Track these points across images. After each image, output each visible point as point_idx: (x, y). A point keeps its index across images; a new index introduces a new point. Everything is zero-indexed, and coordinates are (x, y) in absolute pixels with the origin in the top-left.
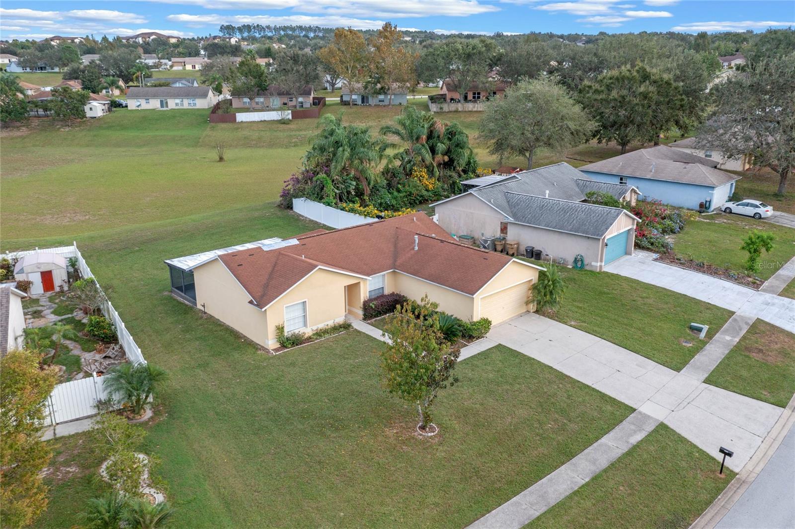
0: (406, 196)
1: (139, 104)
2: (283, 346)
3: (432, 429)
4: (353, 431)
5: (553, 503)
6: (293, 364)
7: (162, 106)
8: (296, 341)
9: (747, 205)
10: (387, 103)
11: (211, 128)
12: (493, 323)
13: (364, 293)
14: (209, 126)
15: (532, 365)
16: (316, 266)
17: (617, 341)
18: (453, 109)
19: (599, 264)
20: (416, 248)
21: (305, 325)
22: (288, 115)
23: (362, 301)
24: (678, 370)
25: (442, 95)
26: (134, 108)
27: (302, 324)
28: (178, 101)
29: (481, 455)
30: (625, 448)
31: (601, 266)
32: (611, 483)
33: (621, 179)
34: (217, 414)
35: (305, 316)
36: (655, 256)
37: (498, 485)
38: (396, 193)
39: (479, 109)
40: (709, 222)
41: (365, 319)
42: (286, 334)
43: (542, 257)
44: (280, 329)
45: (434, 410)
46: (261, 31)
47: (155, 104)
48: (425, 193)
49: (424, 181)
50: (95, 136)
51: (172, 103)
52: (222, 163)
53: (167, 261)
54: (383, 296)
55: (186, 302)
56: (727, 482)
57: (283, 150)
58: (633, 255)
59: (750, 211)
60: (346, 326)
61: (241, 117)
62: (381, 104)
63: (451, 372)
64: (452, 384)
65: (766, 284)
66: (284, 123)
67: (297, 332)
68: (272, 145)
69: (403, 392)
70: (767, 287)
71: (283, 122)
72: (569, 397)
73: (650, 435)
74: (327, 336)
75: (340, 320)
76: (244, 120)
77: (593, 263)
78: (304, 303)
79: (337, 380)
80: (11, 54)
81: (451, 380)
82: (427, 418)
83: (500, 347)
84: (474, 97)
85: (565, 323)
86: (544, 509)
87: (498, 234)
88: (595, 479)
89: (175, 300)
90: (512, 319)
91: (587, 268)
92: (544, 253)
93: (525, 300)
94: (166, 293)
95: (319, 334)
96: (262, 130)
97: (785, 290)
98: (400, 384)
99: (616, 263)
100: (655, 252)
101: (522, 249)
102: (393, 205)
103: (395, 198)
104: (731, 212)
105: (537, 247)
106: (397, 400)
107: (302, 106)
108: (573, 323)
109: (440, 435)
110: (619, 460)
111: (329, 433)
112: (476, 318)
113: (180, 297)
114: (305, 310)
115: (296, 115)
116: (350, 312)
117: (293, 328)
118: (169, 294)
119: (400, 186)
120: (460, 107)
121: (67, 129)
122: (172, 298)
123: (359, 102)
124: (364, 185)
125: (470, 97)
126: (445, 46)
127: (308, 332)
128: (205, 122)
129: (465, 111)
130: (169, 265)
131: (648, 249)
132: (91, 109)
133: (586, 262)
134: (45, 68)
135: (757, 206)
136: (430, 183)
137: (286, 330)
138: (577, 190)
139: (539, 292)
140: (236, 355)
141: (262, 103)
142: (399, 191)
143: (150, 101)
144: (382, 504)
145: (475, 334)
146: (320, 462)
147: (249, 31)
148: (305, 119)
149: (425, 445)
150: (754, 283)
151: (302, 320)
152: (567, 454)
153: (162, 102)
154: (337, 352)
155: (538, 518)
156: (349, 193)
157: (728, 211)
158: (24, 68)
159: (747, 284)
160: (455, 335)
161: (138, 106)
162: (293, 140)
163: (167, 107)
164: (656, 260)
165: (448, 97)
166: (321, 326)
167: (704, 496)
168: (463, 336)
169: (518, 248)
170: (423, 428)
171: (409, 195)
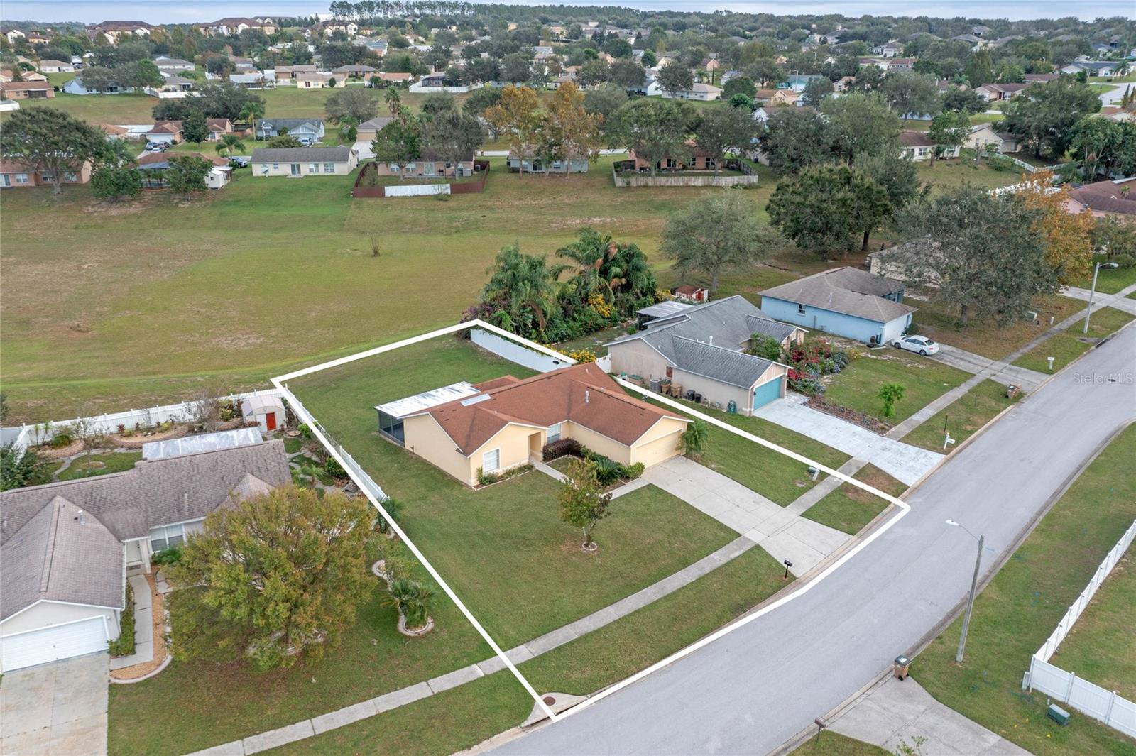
0: (582, 326)
1: (266, 169)
2: (482, 483)
3: (593, 547)
4: (539, 547)
5: (668, 592)
6: (491, 498)
7: (293, 172)
8: (491, 479)
9: (914, 341)
10: (563, 170)
11: (355, 204)
12: (646, 467)
13: (544, 441)
14: (353, 202)
15: (672, 501)
16: (507, 422)
17: (744, 482)
18: (642, 184)
19: (748, 410)
20: (587, 401)
21: (498, 467)
22: (446, 189)
23: (542, 446)
24: (784, 505)
25: (630, 161)
26: (260, 174)
27: (495, 466)
28: (312, 166)
29: (625, 564)
30: (725, 561)
31: (750, 412)
32: (709, 582)
33: (800, 307)
34: (442, 534)
35: (498, 461)
36: (806, 399)
37: (634, 582)
38: (571, 323)
39: (673, 184)
40: (874, 359)
41: (544, 461)
42: (484, 474)
43: (702, 400)
44: (480, 471)
45: (595, 533)
46: (387, 9)
47: (284, 169)
48: (600, 321)
49: (601, 307)
50: (221, 214)
51: (306, 169)
52: (378, 259)
53: (377, 407)
54: (559, 441)
55: (395, 443)
56: (788, 583)
57: (444, 237)
58: (786, 398)
59: (917, 348)
60: (529, 467)
61: (390, 191)
62: (557, 171)
63: (606, 508)
64: (606, 516)
65: (894, 429)
66: (442, 200)
67: (492, 472)
68: (430, 230)
69: (573, 521)
70: (894, 432)
71: (439, 198)
72: (695, 525)
73: (746, 552)
74: (515, 476)
75: (525, 462)
76: (394, 195)
77: (744, 409)
78: (498, 450)
79: (524, 511)
80: (59, 59)
81: (605, 513)
82: (590, 539)
83: (650, 486)
84: (669, 165)
85: (707, 466)
86: (662, 596)
87: (664, 377)
88: (699, 579)
89: (384, 440)
90: (663, 462)
91: (740, 413)
92: (703, 397)
93: (676, 446)
94: (374, 433)
95: (509, 473)
96: (416, 209)
97: (908, 436)
98: (570, 516)
99: (767, 407)
100: (807, 395)
101: (685, 392)
102: (569, 336)
103: (571, 328)
104: (900, 347)
105: (698, 392)
106: (569, 527)
107: (462, 174)
108: (713, 466)
109: (598, 550)
110: (719, 568)
111: (522, 548)
112: (633, 463)
113: (388, 438)
114: (498, 456)
115: (456, 189)
116: (532, 455)
117: (490, 469)
118: (377, 434)
119: (575, 315)
120: (650, 181)
121: (187, 205)
122: (381, 439)
123: (530, 169)
124: (540, 318)
125: (664, 164)
126: (633, 110)
127: (500, 472)
128: (348, 196)
129: (657, 187)
130: (378, 410)
131: (801, 392)
132: (212, 178)
133: (738, 408)
134: (116, 88)
135: (923, 344)
136: (607, 310)
137: (484, 471)
138: (746, 327)
139: (687, 440)
140: (447, 491)
141: (414, 170)
142: (575, 320)
143: (280, 166)
144: (558, 592)
145: (631, 475)
146: (517, 567)
147: (371, 10)
148: (466, 194)
149: (588, 557)
150: (883, 428)
151: (495, 462)
152: (684, 564)
153: (293, 166)
154: (524, 489)
155: (657, 601)
156: (525, 325)
157: (897, 346)
158: (89, 89)
159: (875, 430)
160: (615, 477)
161: (265, 172)
162: (454, 225)
163: (300, 173)
164: (805, 404)
165: (638, 165)
166: (510, 467)
167: (769, 591)
168: (622, 477)
169: (681, 392)
170: (587, 545)
171: (585, 324)
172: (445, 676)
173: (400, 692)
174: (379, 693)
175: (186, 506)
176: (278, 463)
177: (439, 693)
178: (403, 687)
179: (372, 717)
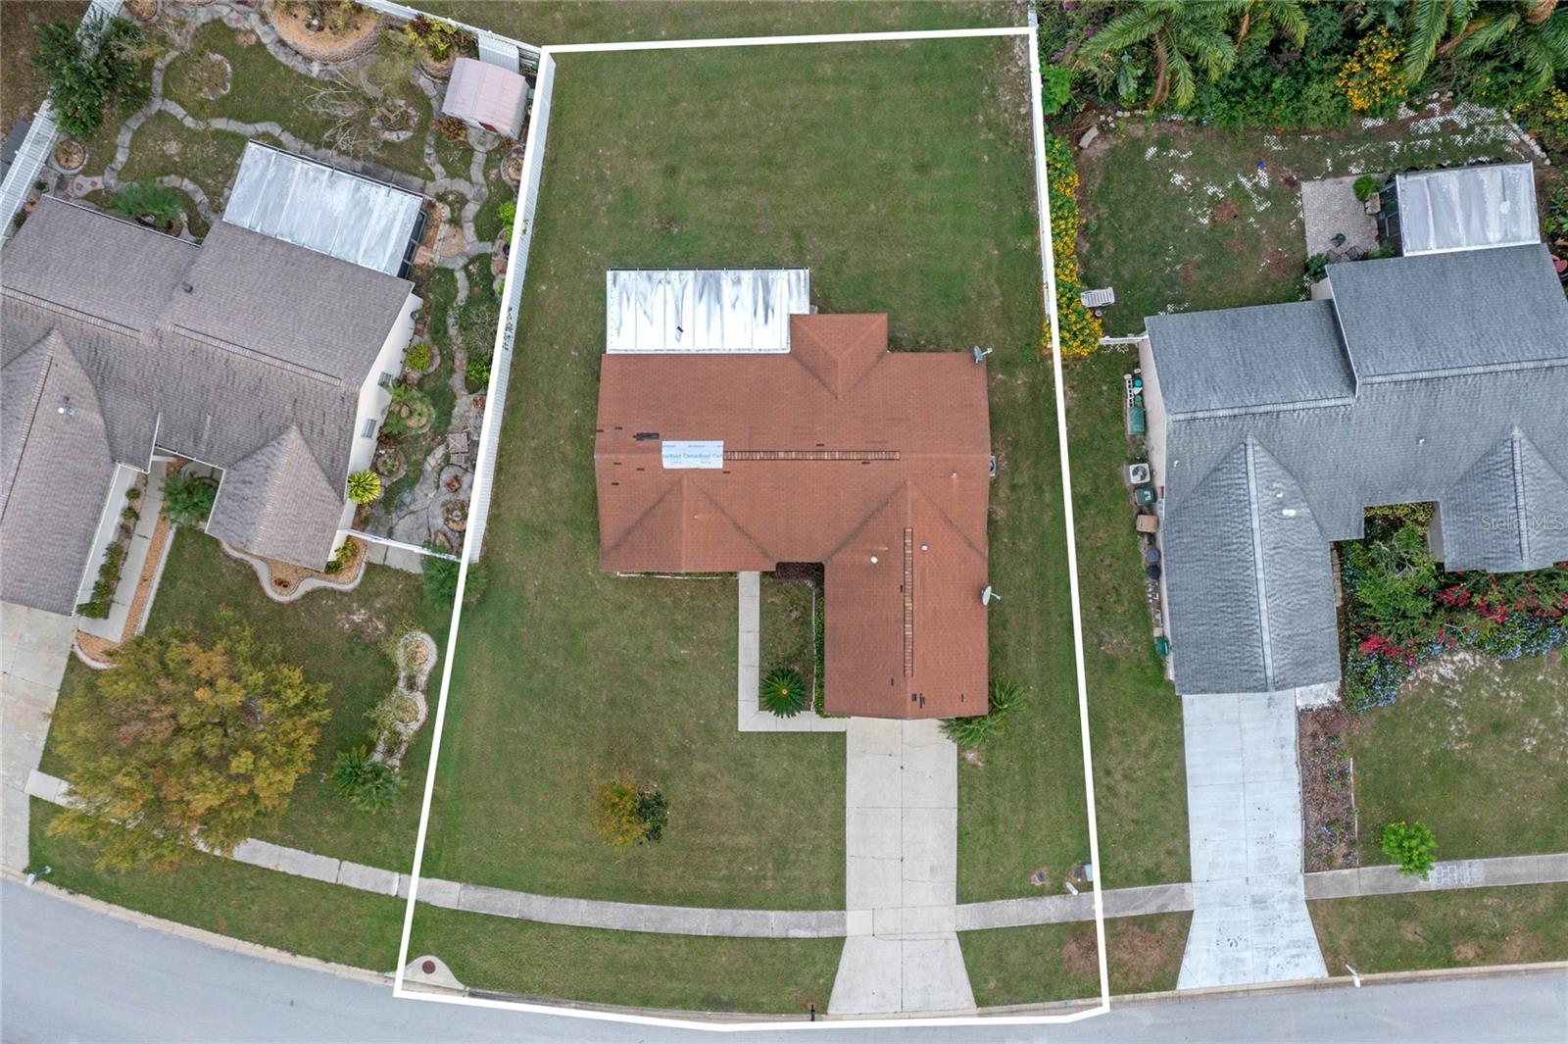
5: (663, 931)
20: (875, 559)
30: (775, 935)
65: (1348, 871)
73: (816, 939)
83: (838, 739)
97: (1341, 902)
108: (972, 755)
150: (1329, 860)
159: (1312, 855)
164: (1302, 713)
172: (362, 867)
173: (310, 857)
174: (292, 845)
175: (206, 437)
176: (341, 430)
177: (341, 886)
178: (315, 853)
179: (268, 869)
